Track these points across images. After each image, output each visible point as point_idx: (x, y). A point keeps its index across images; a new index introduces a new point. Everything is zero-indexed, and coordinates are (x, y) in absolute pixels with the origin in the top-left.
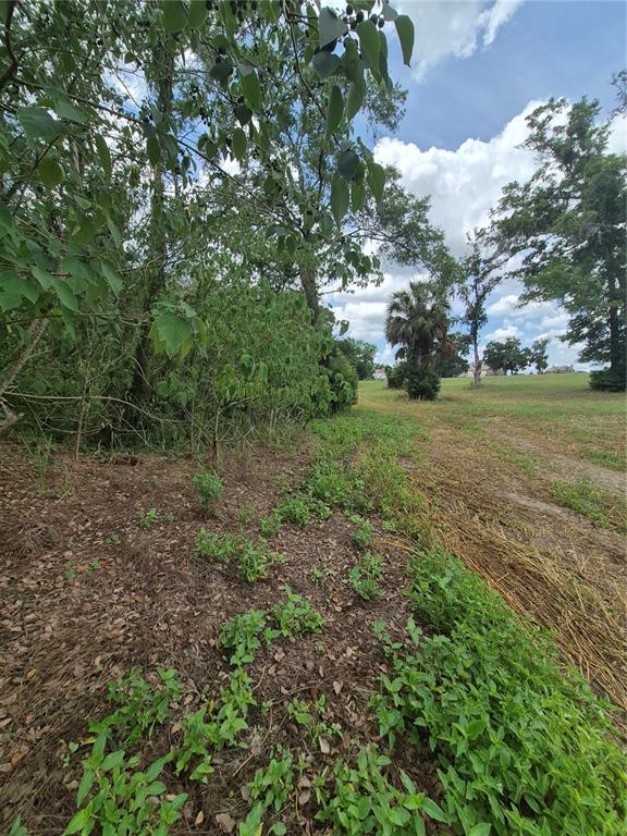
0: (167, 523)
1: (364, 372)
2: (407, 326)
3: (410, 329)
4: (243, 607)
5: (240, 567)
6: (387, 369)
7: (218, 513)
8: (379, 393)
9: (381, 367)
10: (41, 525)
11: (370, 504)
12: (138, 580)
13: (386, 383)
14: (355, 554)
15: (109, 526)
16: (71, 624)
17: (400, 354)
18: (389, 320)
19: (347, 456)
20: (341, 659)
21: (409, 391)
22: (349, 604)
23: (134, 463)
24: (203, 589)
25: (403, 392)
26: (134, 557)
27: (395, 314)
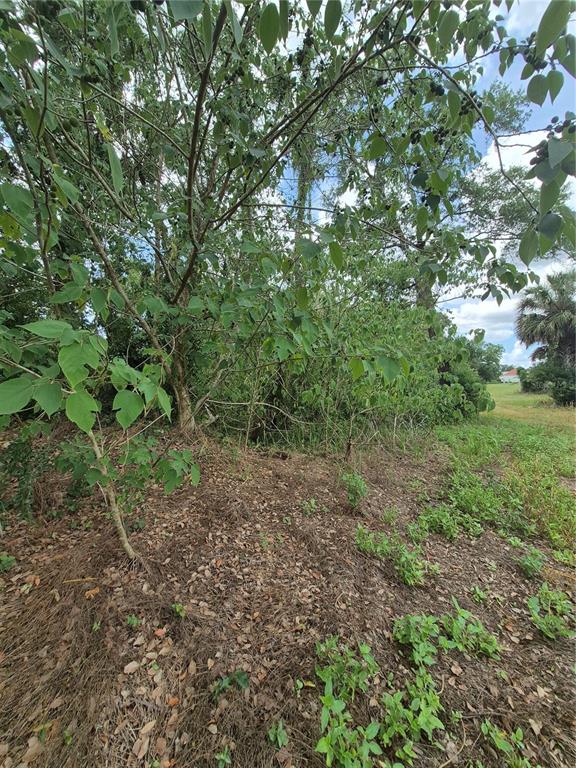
0: (322, 513)
1: (489, 374)
2: (546, 324)
3: (551, 326)
4: (407, 609)
5: (397, 568)
6: (520, 371)
7: (364, 512)
8: (509, 399)
9: (510, 369)
10: (239, 501)
11: (533, 528)
12: (312, 559)
13: (519, 387)
14: (524, 582)
15: (279, 508)
16: (272, 584)
17: (539, 353)
18: (520, 319)
19: (487, 469)
20: (530, 696)
21: (555, 396)
22: (528, 637)
23: (284, 457)
24: (365, 580)
25: (545, 397)
26: (304, 539)
27: (528, 312)
